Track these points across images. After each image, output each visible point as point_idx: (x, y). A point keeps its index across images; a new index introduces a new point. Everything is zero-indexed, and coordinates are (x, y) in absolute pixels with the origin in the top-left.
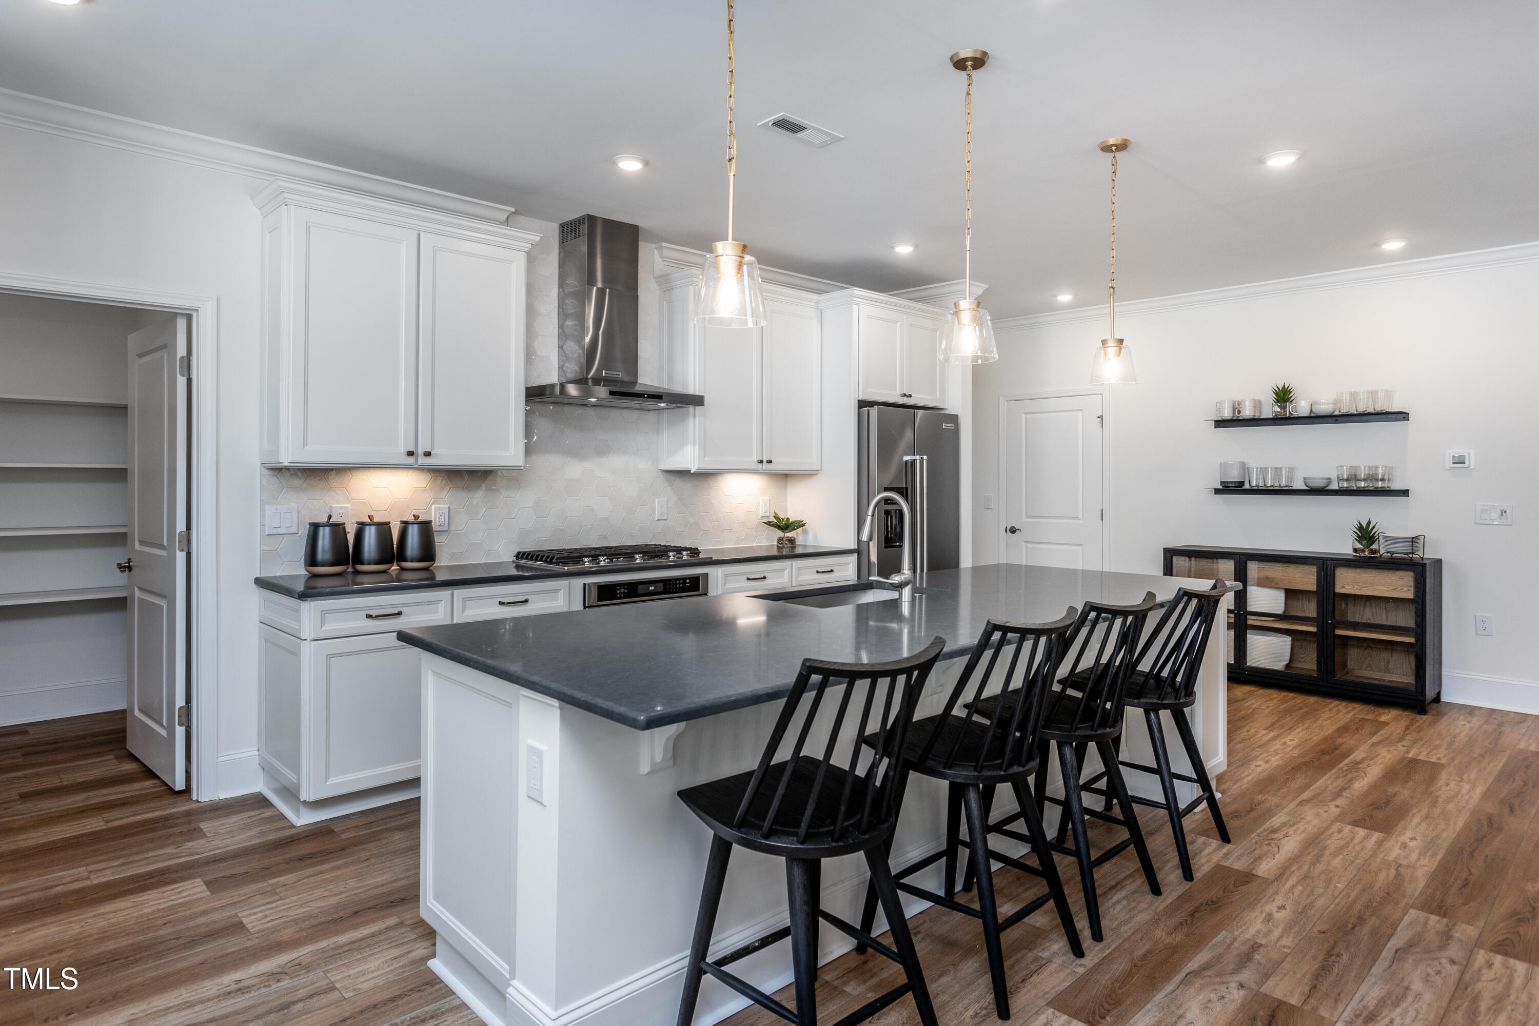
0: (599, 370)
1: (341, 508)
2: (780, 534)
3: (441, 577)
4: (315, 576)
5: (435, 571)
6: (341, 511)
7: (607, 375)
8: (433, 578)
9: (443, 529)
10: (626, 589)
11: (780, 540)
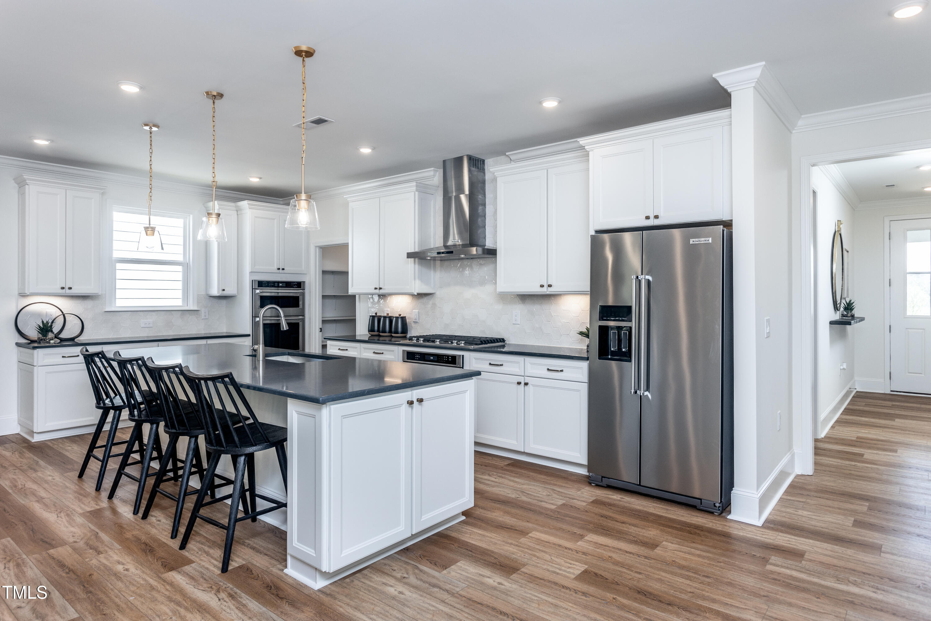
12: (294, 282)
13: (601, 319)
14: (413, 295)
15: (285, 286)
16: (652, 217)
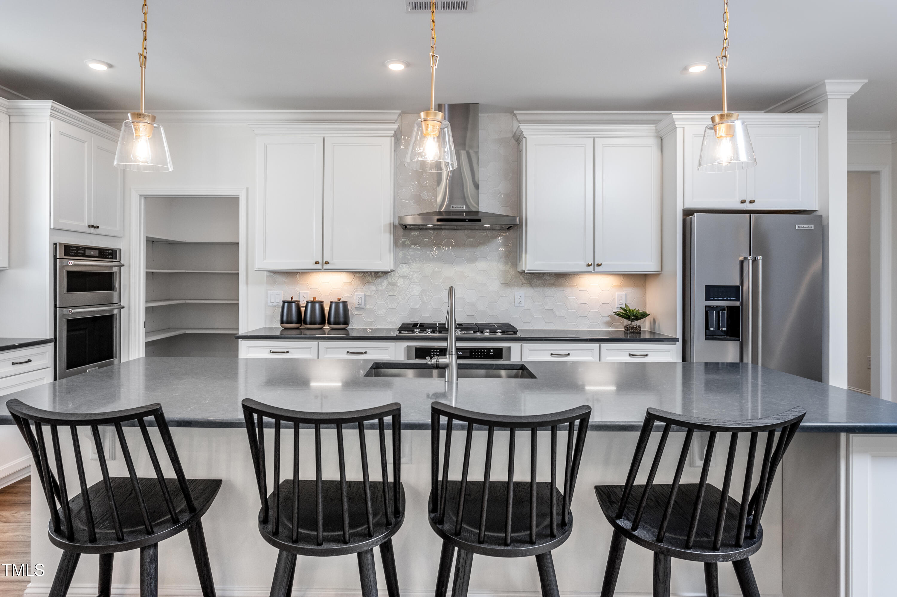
0: (448, 206)
1: (304, 293)
2: (627, 322)
3: (352, 334)
4: (286, 329)
5: (349, 331)
6: (304, 295)
7: (453, 208)
8: (348, 334)
9: (361, 307)
10: (438, 352)
11: (627, 328)
12: (108, 250)
13: (707, 299)
14: (354, 272)
15: (97, 255)
16: (748, 201)
